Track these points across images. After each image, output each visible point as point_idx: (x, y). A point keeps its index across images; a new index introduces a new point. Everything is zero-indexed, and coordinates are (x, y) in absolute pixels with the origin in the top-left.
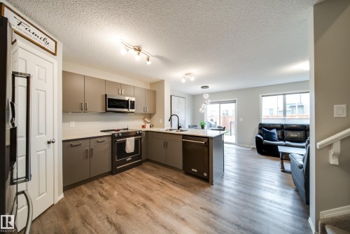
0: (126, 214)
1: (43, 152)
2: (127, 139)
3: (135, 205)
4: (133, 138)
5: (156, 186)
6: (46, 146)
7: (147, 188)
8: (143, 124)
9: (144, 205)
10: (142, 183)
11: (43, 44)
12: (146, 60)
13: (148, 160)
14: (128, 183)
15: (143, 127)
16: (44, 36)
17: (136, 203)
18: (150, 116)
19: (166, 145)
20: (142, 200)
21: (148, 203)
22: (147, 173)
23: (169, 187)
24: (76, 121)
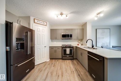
0: (52, 75)
1: (44, 49)
2: (67, 49)
3: (57, 74)
4: (69, 49)
5: (69, 71)
6: (44, 47)
7: (66, 70)
8: (78, 43)
9: (58, 76)
10: (66, 67)
11: (43, 24)
12: (66, 17)
13: (76, 59)
14: (63, 65)
15: (78, 45)
16: (43, 22)
17: (58, 73)
18: (82, 40)
19: (82, 54)
20: (60, 73)
21: (60, 76)
22: (72, 64)
23: (74, 76)
24: (56, 42)
